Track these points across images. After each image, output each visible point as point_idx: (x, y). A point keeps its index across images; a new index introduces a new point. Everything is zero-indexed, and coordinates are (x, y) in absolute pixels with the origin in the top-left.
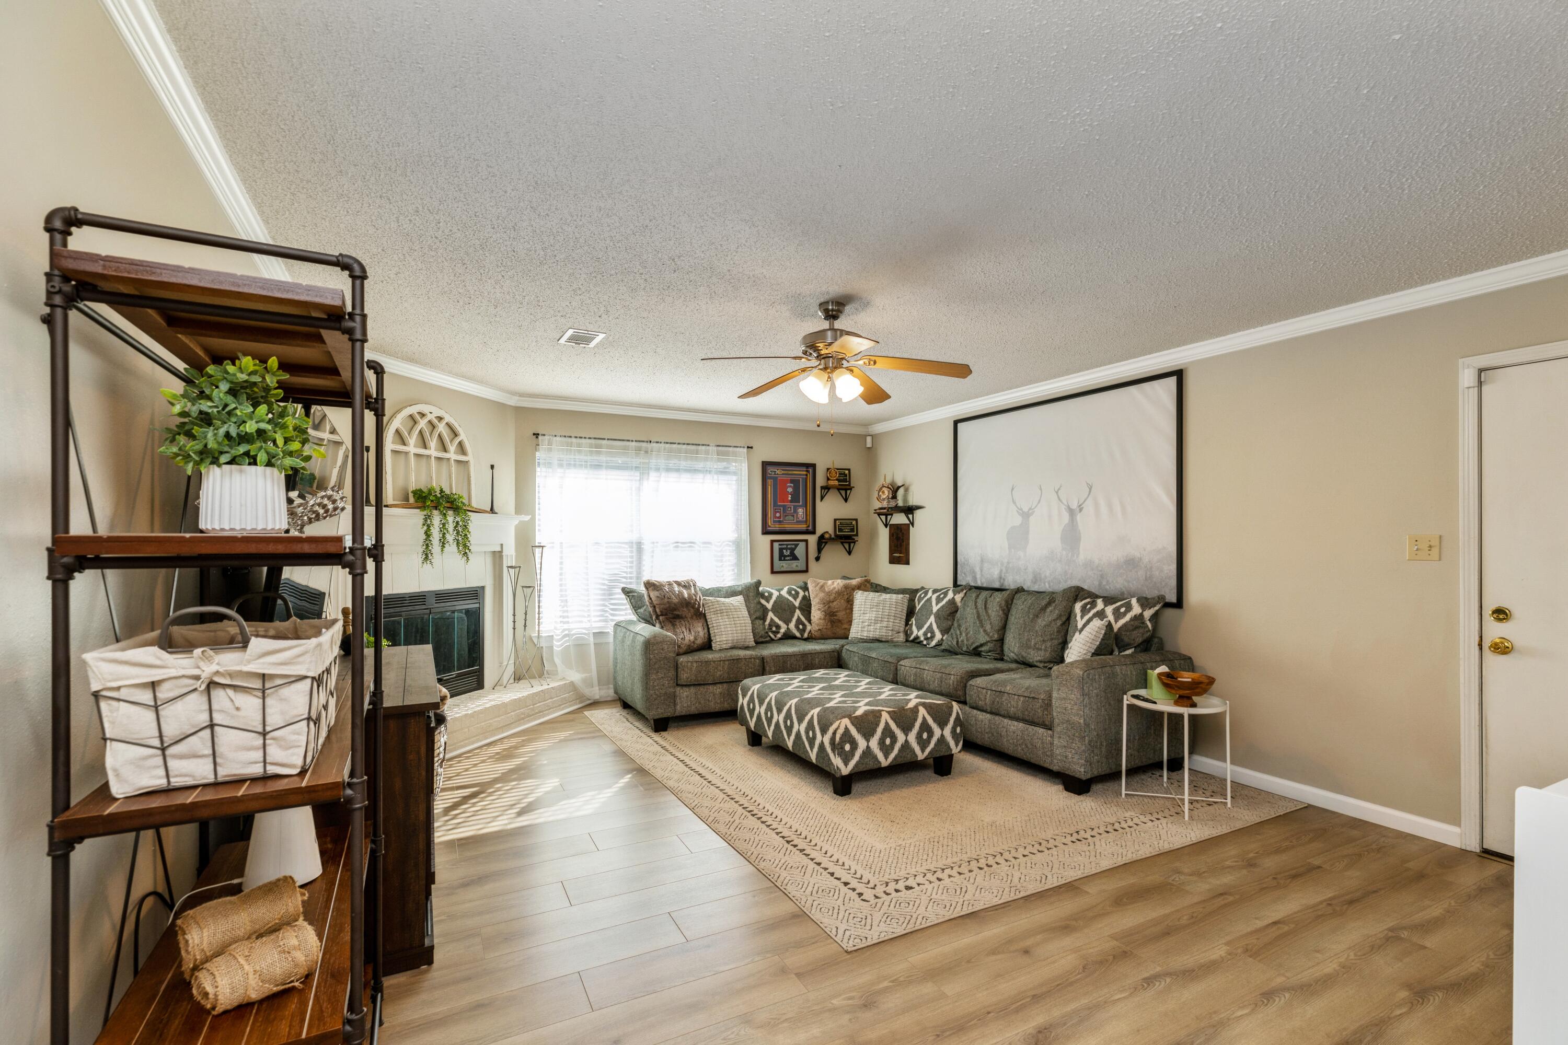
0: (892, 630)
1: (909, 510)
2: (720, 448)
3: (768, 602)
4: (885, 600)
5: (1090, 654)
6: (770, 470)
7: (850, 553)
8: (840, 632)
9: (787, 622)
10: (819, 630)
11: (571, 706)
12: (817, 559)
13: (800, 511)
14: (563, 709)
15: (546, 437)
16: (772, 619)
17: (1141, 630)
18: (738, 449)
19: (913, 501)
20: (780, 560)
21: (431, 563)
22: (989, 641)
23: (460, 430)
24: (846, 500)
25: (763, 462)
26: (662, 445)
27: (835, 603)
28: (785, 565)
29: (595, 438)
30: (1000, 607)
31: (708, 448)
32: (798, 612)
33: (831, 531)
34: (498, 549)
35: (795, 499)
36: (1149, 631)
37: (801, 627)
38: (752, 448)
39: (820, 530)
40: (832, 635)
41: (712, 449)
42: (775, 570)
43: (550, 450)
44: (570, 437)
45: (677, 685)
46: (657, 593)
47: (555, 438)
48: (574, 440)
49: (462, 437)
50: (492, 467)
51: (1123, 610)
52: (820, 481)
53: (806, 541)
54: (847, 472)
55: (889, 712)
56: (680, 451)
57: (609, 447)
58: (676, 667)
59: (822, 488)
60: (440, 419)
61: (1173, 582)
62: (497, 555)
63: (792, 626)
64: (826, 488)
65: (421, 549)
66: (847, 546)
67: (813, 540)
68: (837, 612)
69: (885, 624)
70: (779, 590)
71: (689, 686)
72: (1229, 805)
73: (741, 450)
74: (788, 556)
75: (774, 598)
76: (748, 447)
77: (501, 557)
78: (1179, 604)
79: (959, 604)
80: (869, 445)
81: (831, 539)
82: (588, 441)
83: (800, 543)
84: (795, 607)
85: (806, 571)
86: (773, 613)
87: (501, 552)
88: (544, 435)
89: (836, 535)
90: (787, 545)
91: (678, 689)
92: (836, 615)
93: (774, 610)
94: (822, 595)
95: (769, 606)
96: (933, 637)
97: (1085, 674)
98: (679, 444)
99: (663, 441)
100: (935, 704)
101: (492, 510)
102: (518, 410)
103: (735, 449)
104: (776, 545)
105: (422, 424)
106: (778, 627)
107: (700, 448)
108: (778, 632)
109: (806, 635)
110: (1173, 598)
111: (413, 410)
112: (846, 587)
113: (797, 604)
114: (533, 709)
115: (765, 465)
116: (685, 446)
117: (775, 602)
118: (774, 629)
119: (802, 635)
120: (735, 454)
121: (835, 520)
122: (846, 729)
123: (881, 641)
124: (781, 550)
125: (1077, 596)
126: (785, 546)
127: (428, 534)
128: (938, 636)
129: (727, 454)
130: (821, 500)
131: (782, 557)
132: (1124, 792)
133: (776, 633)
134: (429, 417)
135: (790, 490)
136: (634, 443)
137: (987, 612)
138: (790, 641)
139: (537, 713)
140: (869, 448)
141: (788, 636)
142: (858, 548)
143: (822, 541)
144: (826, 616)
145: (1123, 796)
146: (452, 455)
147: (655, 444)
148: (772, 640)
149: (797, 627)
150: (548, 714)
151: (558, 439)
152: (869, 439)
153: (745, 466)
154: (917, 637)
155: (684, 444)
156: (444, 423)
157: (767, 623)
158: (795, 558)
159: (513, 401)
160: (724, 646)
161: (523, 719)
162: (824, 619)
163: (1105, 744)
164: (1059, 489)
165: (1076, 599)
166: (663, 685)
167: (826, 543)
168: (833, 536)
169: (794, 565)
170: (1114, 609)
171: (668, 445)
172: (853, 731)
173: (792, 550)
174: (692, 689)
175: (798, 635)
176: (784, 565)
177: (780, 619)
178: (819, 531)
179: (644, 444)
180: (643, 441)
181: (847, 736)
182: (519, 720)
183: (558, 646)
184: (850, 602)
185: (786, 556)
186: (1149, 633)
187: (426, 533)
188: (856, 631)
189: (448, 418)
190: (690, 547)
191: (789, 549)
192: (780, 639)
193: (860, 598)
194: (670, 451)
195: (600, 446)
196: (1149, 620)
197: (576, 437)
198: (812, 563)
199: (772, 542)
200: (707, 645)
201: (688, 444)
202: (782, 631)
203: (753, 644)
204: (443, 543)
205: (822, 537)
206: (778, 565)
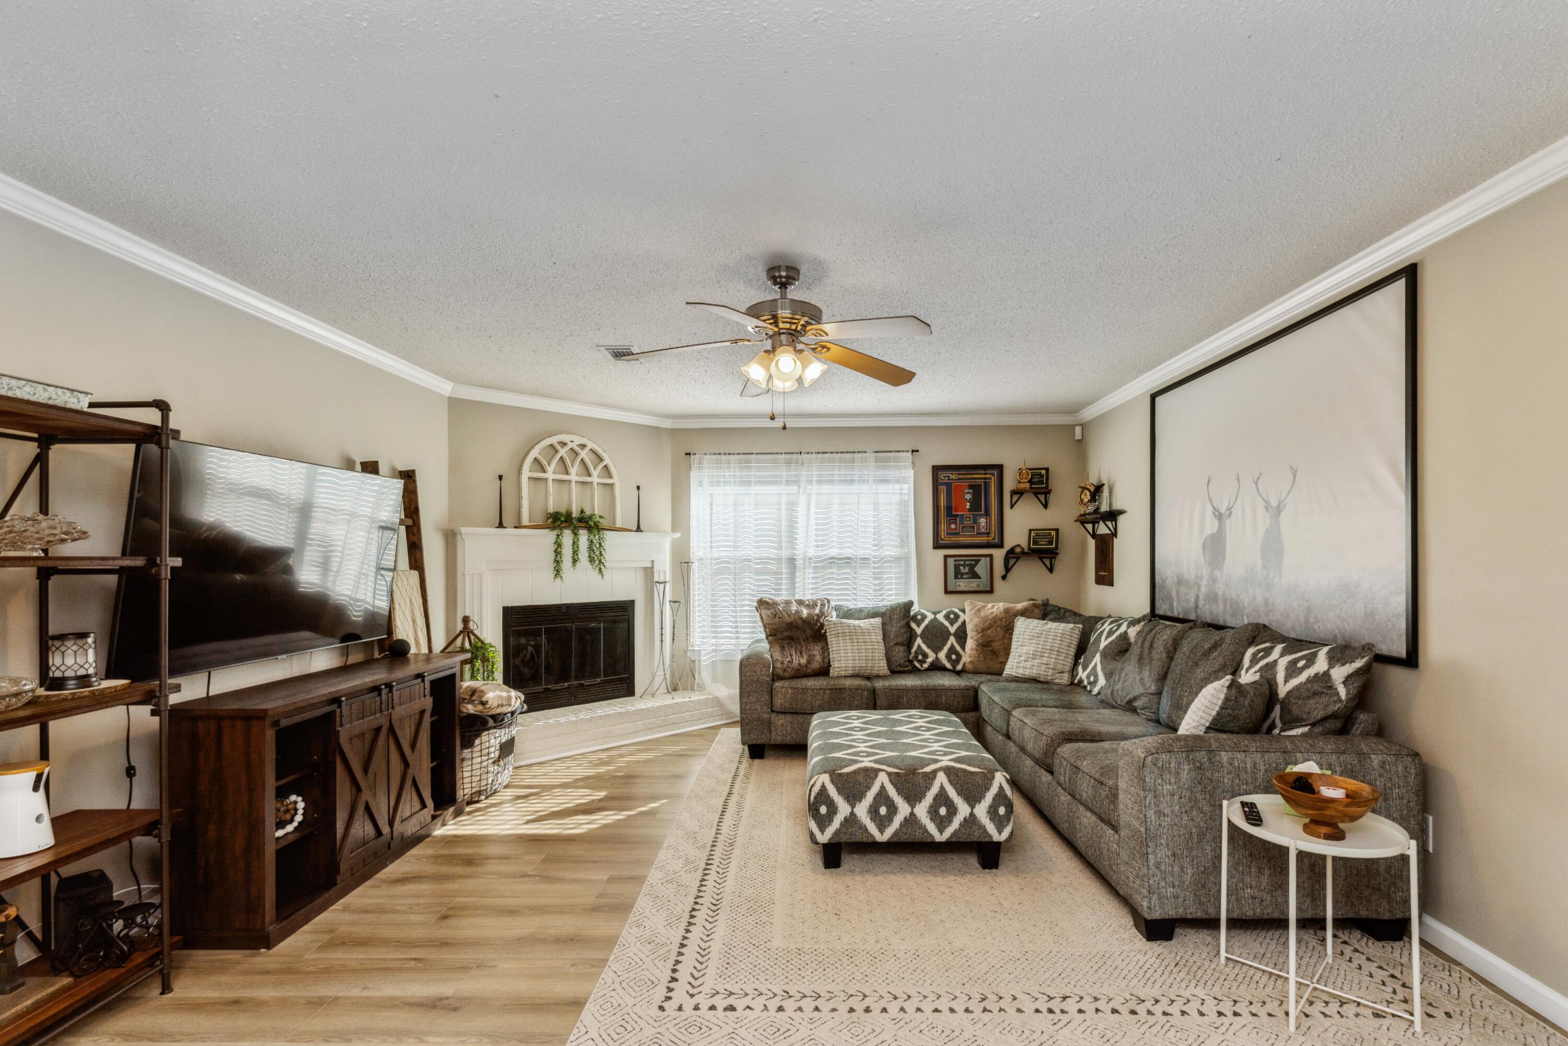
0: (1053, 669)
1: (1113, 515)
2: (880, 454)
3: (919, 626)
4: (1049, 630)
5: (1203, 729)
6: (942, 475)
7: (1051, 570)
8: (996, 667)
9: (936, 650)
10: (971, 662)
11: (715, 721)
12: (1004, 577)
13: (983, 521)
14: (703, 723)
15: (697, 456)
16: (919, 646)
17: (1324, 699)
18: (901, 454)
19: (1117, 506)
20: (956, 577)
21: (561, 577)
22: (1142, 694)
23: (604, 455)
24: (1046, 506)
25: (933, 467)
26: (814, 455)
27: (989, 631)
28: (963, 584)
29: (743, 454)
30: (1165, 647)
31: (865, 455)
32: (952, 640)
33: (1024, 544)
34: (649, 565)
35: (975, 506)
36: (1341, 701)
37: (954, 657)
38: (917, 451)
39: (1009, 543)
40: (986, 670)
41: (871, 456)
42: (950, 589)
43: (701, 468)
44: (720, 454)
45: (772, 711)
46: (769, 612)
47: (705, 457)
48: (723, 457)
49: (607, 461)
50: (638, 488)
51: (1301, 664)
52: (1009, 484)
53: (991, 556)
54: (1043, 472)
55: (889, 774)
56: (833, 461)
57: (759, 461)
58: (771, 693)
59: (1013, 493)
60: (583, 446)
61: (1402, 624)
62: (649, 571)
63: (942, 655)
64: (1018, 493)
65: (552, 565)
66: (1047, 562)
67: (999, 555)
68: (992, 641)
69: (1045, 660)
70: (935, 613)
71: (785, 713)
72: (1418, 1027)
73: (904, 454)
74: (967, 573)
75: (926, 622)
76: (913, 451)
77: (653, 572)
78: (1411, 660)
79: (1132, 640)
80: (1078, 436)
81: (1023, 553)
82: (736, 457)
83: (983, 559)
84: (949, 634)
85: (991, 591)
86: (922, 638)
87: (652, 568)
88: (695, 454)
89: (1029, 548)
90: (965, 561)
91: (773, 715)
92: (990, 646)
93: (924, 635)
94: (976, 620)
95: (919, 631)
96: (1096, 681)
97: (1150, 758)
98: (831, 453)
99: (814, 451)
100: (965, 771)
101: (639, 529)
102: (674, 432)
103: (897, 454)
104: (951, 562)
105: (563, 452)
106: (925, 656)
107: (856, 455)
108: (925, 662)
109: (959, 667)
110: (1399, 649)
111: (554, 440)
112: (1007, 611)
113: (952, 629)
114: (665, 721)
115: (936, 469)
116: (839, 455)
117: (927, 627)
118: (920, 657)
119: (954, 667)
120: (896, 460)
121: (1030, 531)
122: (823, 787)
123: (1040, 682)
124: (957, 567)
125: (1254, 638)
126: (962, 563)
127: (557, 553)
128: (1102, 681)
129: (887, 460)
130: (1012, 506)
131: (958, 575)
132: (1223, 954)
133: (922, 662)
134: (570, 445)
135: (968, 497)
136: (783, 456)
137: (1150, 652)
138: (939, 674)
139: (669, 725)
140: (1078, 440)
141: (936, 667)
142: (1061, 563)
143: (1013, 556)
144: (978, 646)
145: (1223, 961)
146: (596, 477)
147: (805, 455)
148: (919, 670)
149: (948, 657)
150: (684, 727)
151: (708, 456)
152: (1078, 430)
153: (910, 473)
154: (1081, 681)
155: (837, 453)
156: (587, 449)
157: (913, 650)
158: (976, 576)
159: (667, 424)
160: (843, 673)
161: (652, 728)
162: (977, 650)
163: (1190, 871)
164: (1258, 478)
165: (1252, 641)
166: (756, 710)
167: (1018, 559)
168: (1026, 550)
169: (973, 584)
170: (1289, 662)
171: (819, 455)
172: (832, 791)
173: (972, 568)
174: (789, 717)
175: (948, 666)
176: (961, 584)
177: (928, 647)
178: (1008, 545)
179: (794, 456)
180: (793, 453)
181: (823, 794)
182: (647, 730)
183: (705, 660)
184: (1009, 630)
185: (962, 574)
186: (1337, 706)
187: (555, 551)
188: (1013, 667)
189: (590, 445)
190: (848, 563)
191: (968, 565)
192: (928, 669)
193: (1021, 624)
194: (823, 461)
195: (749, 462)
196: (1344, 683)
197: (725, 454)
198: (998, 583)
199: (946, 557)
200: (824, 671)
201: (842, 453)
202: (929, 660)
203: (887, 672)
204: (575, 561)
205: (1011, 551)
206: (953, 584)
